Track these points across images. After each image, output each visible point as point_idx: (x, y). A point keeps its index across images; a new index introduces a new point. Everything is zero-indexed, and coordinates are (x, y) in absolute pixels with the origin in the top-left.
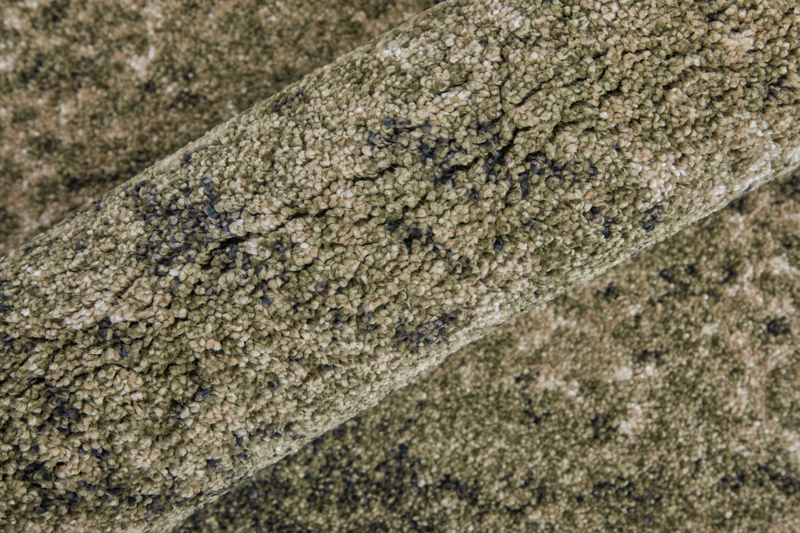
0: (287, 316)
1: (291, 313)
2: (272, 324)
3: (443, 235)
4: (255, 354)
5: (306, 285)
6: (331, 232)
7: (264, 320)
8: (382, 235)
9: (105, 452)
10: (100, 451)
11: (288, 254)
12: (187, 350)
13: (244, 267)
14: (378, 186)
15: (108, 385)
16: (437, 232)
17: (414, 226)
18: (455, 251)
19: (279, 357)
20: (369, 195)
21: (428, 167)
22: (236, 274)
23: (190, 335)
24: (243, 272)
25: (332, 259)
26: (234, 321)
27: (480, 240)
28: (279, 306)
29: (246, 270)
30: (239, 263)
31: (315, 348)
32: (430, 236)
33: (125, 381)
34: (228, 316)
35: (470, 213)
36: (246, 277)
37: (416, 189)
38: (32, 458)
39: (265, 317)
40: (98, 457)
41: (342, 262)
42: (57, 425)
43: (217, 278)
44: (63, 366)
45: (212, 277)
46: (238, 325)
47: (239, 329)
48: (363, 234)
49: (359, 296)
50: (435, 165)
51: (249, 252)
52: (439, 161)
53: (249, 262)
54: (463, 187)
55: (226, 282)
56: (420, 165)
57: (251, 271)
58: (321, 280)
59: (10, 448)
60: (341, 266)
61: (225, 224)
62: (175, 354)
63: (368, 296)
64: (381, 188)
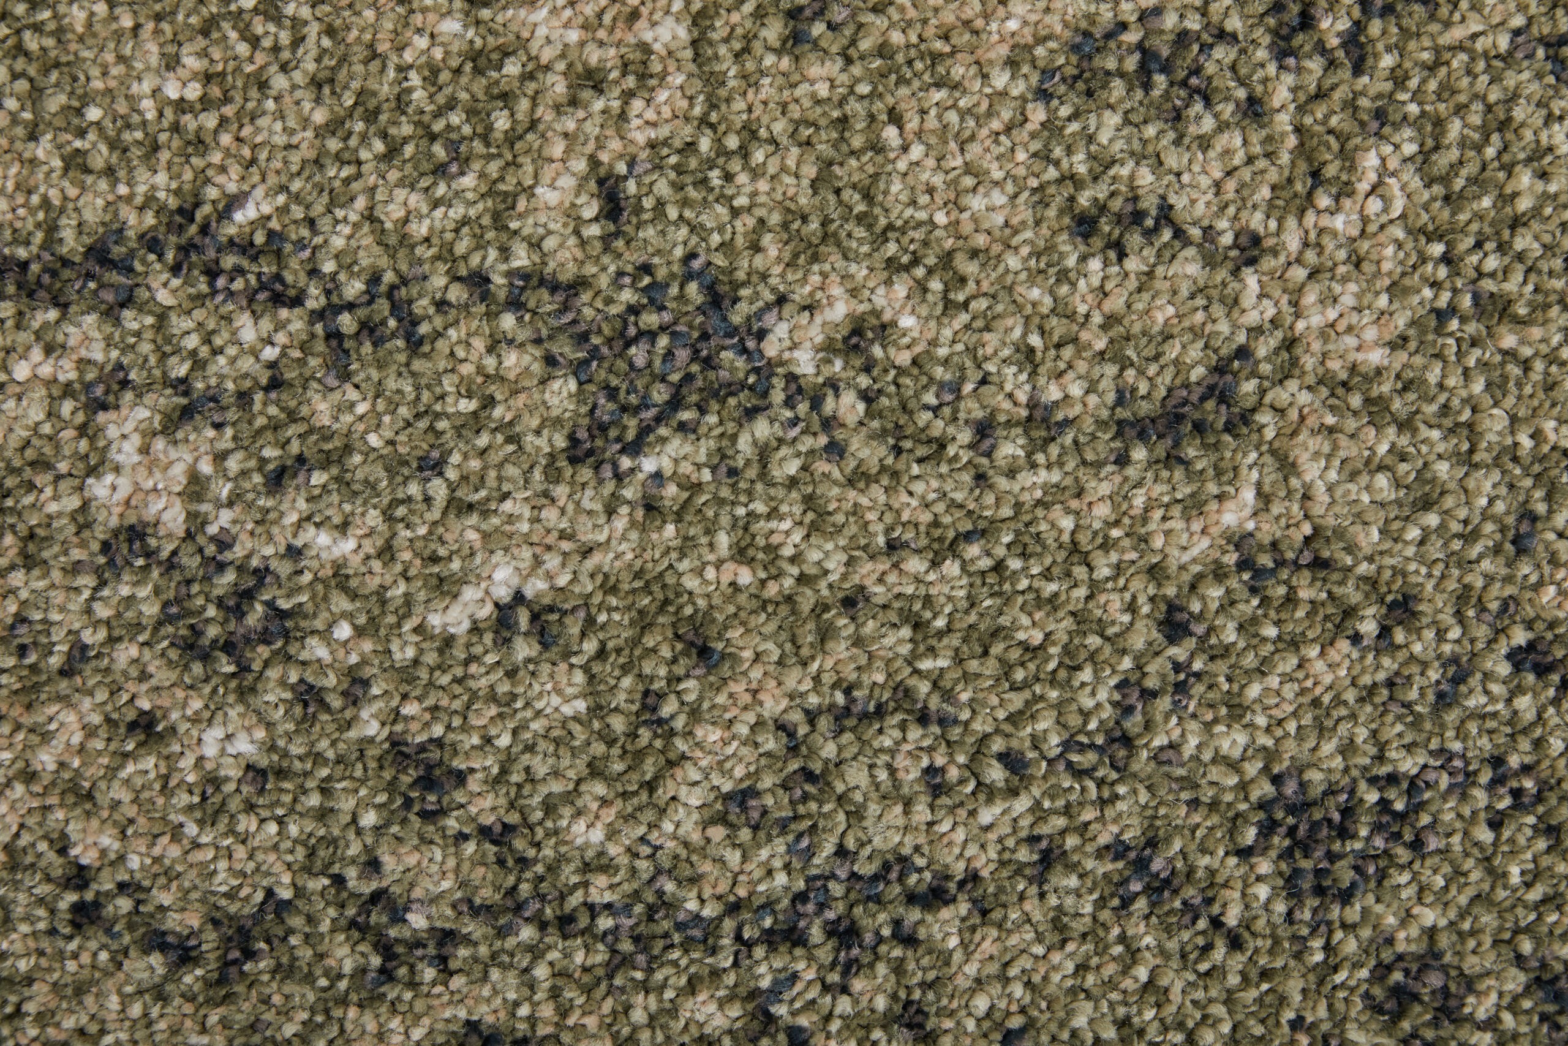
0: (883, 469)
1: (890, 461)
2: (852, 494)
3: (1193, 202)
4: (815, 556)
5: (917, 395)
6: (963, 280)
7: (836, 491)
8: (1067, 248)
9: (508, 828)
10: (498, 828)
11: (877, 351)
12: (678, 595)
13: (789, 403)
14: (1057, 163)
15: (519, 704)
16: (1179, 202)
17: (1129, 208)
18: (1223, 224)
19: (865, 548)
20: (1041, 188)
21: (1156, 93)
22: (772, 421)
23: (684, 565)
24: (788, 414)
25: (967, 327)
26: (774, 513)
27: (1273, 188)
28: (865, 453)
29: (793, 408)
30: (778, 396)
31: (940, 508)
32: (1166, 213)
33: (549, 687)
34: (760, 507)
35: (1245, 142)
36: (794, 422)
37: (1136, 145)
38: (368, 888)
39: (835, 483)
40: (494, 842)
41: (988, 328)
42: (416, 808)
43: (734, 438)
44: (430, 702)
45: (725, 443)
46: (781, 518)
47: (786, 525)
48: (1026, 260)
49: (1023, 377)
50: (1172, 84)
51: (798, 371)
52: (1181, 74)
53: (800, 390)
54: (1227, 99)
55: (755, 443)
56: (1139, 94)
57: (803, 408)
58: (948, 377)
59: (326, 882)
60: (987, 336)
61: (751, 344)
62: (653, 609)
63: (1042, 370)
64: (1065, 164)
